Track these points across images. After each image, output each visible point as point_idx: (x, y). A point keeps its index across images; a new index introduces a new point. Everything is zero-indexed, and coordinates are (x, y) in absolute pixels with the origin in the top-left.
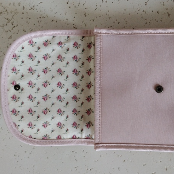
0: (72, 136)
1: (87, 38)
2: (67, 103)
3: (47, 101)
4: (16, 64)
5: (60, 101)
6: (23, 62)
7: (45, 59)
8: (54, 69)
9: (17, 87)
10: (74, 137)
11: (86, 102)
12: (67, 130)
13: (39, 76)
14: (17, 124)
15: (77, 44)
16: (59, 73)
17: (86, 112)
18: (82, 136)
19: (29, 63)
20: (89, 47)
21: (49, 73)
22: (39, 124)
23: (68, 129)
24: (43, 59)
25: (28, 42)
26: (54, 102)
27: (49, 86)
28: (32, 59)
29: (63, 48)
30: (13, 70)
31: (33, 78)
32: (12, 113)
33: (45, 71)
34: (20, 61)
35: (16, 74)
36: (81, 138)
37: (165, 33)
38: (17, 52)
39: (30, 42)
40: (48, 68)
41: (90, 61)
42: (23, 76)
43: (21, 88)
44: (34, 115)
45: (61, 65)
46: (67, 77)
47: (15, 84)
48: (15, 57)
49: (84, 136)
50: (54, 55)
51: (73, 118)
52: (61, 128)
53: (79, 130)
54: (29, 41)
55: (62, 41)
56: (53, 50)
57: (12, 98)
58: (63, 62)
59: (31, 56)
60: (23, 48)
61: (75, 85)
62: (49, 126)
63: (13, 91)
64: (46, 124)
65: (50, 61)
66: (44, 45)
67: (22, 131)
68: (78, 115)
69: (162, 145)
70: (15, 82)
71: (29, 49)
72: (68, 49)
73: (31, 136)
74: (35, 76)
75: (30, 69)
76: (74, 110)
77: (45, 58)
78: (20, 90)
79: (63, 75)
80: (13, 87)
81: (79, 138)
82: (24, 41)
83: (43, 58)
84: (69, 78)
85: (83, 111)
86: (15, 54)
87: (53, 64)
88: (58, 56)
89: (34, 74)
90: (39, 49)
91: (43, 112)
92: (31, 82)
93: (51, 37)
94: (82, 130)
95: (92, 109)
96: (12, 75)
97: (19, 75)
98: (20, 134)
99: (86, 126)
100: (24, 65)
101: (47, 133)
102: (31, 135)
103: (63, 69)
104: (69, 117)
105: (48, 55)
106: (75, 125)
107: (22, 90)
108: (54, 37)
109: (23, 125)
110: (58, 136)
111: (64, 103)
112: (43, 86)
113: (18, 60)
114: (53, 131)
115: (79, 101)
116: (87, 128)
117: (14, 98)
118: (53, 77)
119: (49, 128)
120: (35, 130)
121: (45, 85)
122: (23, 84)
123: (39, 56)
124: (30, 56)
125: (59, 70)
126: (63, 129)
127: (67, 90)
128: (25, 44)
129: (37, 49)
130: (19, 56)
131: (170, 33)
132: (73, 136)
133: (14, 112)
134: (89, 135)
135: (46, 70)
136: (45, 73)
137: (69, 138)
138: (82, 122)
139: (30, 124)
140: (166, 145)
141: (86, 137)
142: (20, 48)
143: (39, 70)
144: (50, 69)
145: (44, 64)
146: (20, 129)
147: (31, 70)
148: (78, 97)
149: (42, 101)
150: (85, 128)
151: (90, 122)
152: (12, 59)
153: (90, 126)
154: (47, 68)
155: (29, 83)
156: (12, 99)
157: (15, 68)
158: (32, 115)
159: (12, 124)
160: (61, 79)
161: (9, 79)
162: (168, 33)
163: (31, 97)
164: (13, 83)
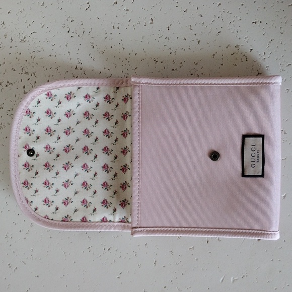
1: (122, 89)
2: (95, 175)
3: (69, 170)
4: (30, 122)
5: (86, 170)
6: (39, 120)
7: (67, 116)
8: (80, 129)
9: (31, 152)
10: (104, 220)
11: (120, 173)
13: (59, 138)
14: (30, 200)
15: (109, 97)
16: (86, 135)
17: (121, 187)
18: (114, 218)
19: (47, 122)
20: (125, 100)
21: (72, 134)
23: (95, 209)
24: (65, 117)
25: (46, 95)
26: (78, 172)
27: (71, 151)
28: (50, 117)
29: (92, 102)
30: (26, 130)
31: (51, 141)
32: (23, 185)
33: (67, 132)
34: (34, 119)
35: (30, 135)
36: (113, 222)
37: (222, 84)
38: (31, 108)
39: (48, 95)
40: (72, 127)
41: (126, 119)
42: (38, 138)
43: (36, 153)
44: (51, 189)
45: (88, 124)
46: (96, 140)
47: (28, 147)
48: (28, 113)
49: (117, 219)
50: (79, 112)
51: (102, 194)
52: (87, 207)
53: (111, 210)
54: (46, 93)
55: (90, 94)
56: (78, 105)
57: (23, 165)
58: (91, 120)
59: (50, 112)
60: (39, 102)
61: (106, 150)
62: (70, 204)
63: (25, 157)
64: (68, 201)
65: (73, 119)
66: (66, 99)
67: (36, 209)
68: (109, 190)
69: (219, 228)
70: (28, 145)
71: (47, 104)
72: (98, 104)
73: (48, 217)
74: (55, 138)
75: (48, 129)
76: (104, 183)
77: (68, 115)
78: (35, 156)
79: (91, 137)
80: (26, 152)
81: (110, 221)
82: (40, 93)
83: (65, 115)
84: (99, 140)
85: (116, 185)
86: (29, 110)
87: (78, 123)
88: (84, 113)
89: (53, 136)
90: (60, 103)
91: (63, 185)
92: (49, 146)
93: (76, 88)
94: (115, 211)
95: (127, 182)
96: (25, 136)
97: (34, 136)
98: (33, 213)
99: (120, 205)
100: (40, 123)
101: (68, 214)
102: (48, 215)
103: (91, 129)
104: (98, 193)
105: (72, 111)
106: (105, 203)
107: (38, 155)
108: (79, 88)
109: (38, 201)
110: (83, 218)
111: (91, 174)
112: (64, 152)
113: (33, 118)
114: (76, 211)
115: (111, 171)
116: (122, 208)
117: (26, 166)
118: (77, 140)
119: (71, 206)
120: (53, 208)
121: (67, 150)
122: (38, 148)
123: (60, 112)
124: (48, 112)
125: (85, 130)
126: (89, 208)
127: (96, 157)
128: (42, 97)
129: (58, 104)
130: (34, 113)
131: (229, 84)
132: (103, 218)
133: (25, 183)
134: (125, 217)
135: (69, 131)
136: (67, 134)
137: (97, 221)
138: (115, 199)
139: (47, 200)
140: (224, 229)
141: (120, 221)
142: (35, 102)
143: (60, 130)
144: (73, 130)
145: (66, 123)
146: (33, 207)
147: (49, 130)
148: (110, 167)
149: (62, 171)
150: (119, 208)
151: (125, 199)
152: (24, 116)
153: (125, 205)
154: (70, 127)
155: (47, 148)
156: (24, 167)
157: (29, 128)
158: (49, 189)
159: (23, 199)
161: (20, 141)
162: (226, 84)
163: (48, 165)
164: (26, 147)
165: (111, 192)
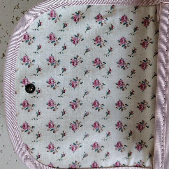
0: (114, 163)
1: (142, 9)
2: (108, 113)
3: (77, 109)
4: (29, 50)
5: (97, 109)
6: (39, 47)
7: (74, 43)
8: (89, 59)
9: (30, 88)
10: (117, 165)
11: (137, 111)
12: (107, 155)
13: (64, 70)
14: (31, 147)
15: (126, 18)
16: (96, 66)
17: (137, 127)
18: (129, 162)
19: (50, 49)
20: (145, 24)
21: (80, 65)
22: (65, 146)
23: (108, 153)
24: (72, 43)
25: (49, 14)
26: (88, 111)
27: (79, 86)
28: (53, 44)
29: (104, 25)
30: (24, 60)
31: (55, 74)
32: (22, 129)
33: (74, 63)
34: (34, 46)
35: (29, 67)
36: (127, 166)
38: (30, 31)
39: (51, 14)
40: (80, 56)
41: (147, 46)
42: (39, 70)
43: (37, 89)
44: (57, 132)
45: (100, 53)
46: (109, 72)
47: (26, 82)
48: (27, 38)
49: (132, 163)
50: (88, 36)
51: (116, 136)
52: (98, 152)
53: (125, 154)
54: (49, 12)
55: (103, 14)
56: (88, 29)
57: (22, 105)
58: (103, 47)
59: (53, 37)
60: (40, 24)
61: (120, 84)
62: (79, 149)
63: (23, 94)
64: (76, 146)
65: (82, 46)
66: (73, 20)
67: (39, 157)
68: (124, 131)
70: (27, 80)
71: (49, 26)
72: (112, 26)
73: (52, 164)
74: (59, 69)
75: (50, 59)
76: (118, 123)
77: (75, 40)
78: (35, 92)
79: (103, 69)
80: (24, 88)
81: (124, 166)
82: (42, 12)
83: (72, 40)
84: (112, 73)
85: (131, 124)
86: (28, 34)
87: (87, 51)
88: (95, 38)
89: (57, 67)
90: (65, 25)
91: (70, 127)
92: (53, 79)
93: (86, 6)
94: (130, 154)
95: (145, 122)
97: (34, 68)
98: (35, 161)
99: (136, 147)
100: (42, 52)
101: (77, 159)
102: (52, 163)
103: (103, 59)
104: (112, 135)
105: (80, 36)
106: (119, 146)
107: (39, 92)
108: (89, 6)
109: (40, 147)
110: (94, 164)
111: (103, 113)
112: (71, 86)
113: (32, 44)
114: (85, 156)
115: (125, 109)
116: (138, 151)
117: (25, 105)
118: (86, 72)
119: (80, 152)
120: (58, 155)
121: (74, 84)
122: (39, 82)
123: (66, 37)
124: (51, 37)
125: (96, 60)
126: (101, 152)
127: (108, 93)
128: (44, 17)
129: (63, 26)
130: (34, 38)
132: (116, 163)
133: (26, 127)
134: (141, 161)
135: (76, 61)
136: (73, 65)
137: (109, 166)
138: (130, 141)
139: (51, 146)
141: (135, 165)
142: (34, 25)
143: (65, 59)
144: (82, 59)
145: (73, 51)
146: (35, 154)
147: (52, 60)
148: (124, 103)
149: (69, 110)
150: (135, 151)
151: (142, 141)
152: (22, 43)
153: (141, 148)
154: (77, 56)
155: (50, 82)
156: (22, 107)
157: (28, 57)
158: (54, 132)
159: (23, 147)
160: (100, 75)
161: (17, 74)
163: (52, 104)
164: (24, 81)
165: (126, 133)
